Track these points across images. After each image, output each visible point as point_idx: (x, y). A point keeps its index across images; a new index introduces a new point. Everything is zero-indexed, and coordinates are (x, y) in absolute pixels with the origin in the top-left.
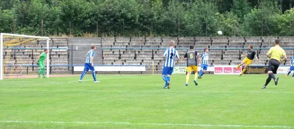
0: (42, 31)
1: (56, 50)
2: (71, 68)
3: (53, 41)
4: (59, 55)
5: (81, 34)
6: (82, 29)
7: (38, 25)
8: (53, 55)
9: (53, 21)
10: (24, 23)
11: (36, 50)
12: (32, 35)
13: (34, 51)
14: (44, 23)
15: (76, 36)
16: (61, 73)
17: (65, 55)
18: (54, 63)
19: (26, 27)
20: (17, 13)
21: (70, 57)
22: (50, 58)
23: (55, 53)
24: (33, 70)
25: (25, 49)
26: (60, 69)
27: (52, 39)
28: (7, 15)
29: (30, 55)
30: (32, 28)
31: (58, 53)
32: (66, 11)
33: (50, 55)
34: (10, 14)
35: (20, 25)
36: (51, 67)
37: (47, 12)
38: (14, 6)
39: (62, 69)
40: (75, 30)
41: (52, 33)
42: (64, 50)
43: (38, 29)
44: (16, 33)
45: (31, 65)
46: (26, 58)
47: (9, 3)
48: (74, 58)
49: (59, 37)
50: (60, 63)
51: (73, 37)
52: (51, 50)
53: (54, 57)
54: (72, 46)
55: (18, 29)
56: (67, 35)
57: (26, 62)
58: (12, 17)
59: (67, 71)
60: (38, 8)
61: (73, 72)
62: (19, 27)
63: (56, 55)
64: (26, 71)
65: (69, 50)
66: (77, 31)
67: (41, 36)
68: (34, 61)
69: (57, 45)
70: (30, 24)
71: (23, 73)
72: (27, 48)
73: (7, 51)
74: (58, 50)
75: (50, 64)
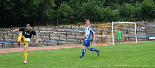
0: (132, 20)
1: (139, 29)
2: (147, 38)
3: (138, 25)
4: (141, 32)
5: (152, 20)
6: (152, 18)
7: (130, 17)
8: (138, 32)
9: (137, 14)
10: (123, 16)
11: (129, 29)
12: (127, 22)
13: (128, 30)
14: (133, 16)
15: (149, 21)
16: (143, 40)
17: (144, 31)
18: (139, 36)
19: (124, 18)
20: (119, 12)
21: (147, 32)
22: (137, 33)
23: (139, 31)
24: (128, 39)
25: (124, 29)
26: (142, 38)
27: (137, 23)
28: (114, 13)
29: (126, 32)
30: (127, 19)
31: (141, 31)
32: (143, 9)
33: (137, 31)
34: (115, 12)
35: (121, 17)
36: (137, 38)
37: (134, 10)
38: (117, 8)
39: (143, 38)
40: (149, 18)
41: (137, 21)
42: (144, 29)
43: (130, 19)
44: (119, 21)
45: (127, 37)
46: (124, 34)
47: (115, 7)
48: (149, 32)
49: (140, 22)
50: (142, 35)
51: (148, 22)
52: (137, 29)
53: (139, 32)
54: (148, 26)
55: (120, 19)
56: (144, 21)
57: (124, 36)
58: (116, 13)
59: (145, 39)
60: (129, 8)
61: (149, 40)
62: (120, 18)
63: (140, 31)
64: (125, 40)
65: (146, 29)
66: (150, 19)
67: (131, 22)
68: (128, 35)
69: (140, 26)
70: (126, 17)
71: (124, 41)
72: (125, 28)
73: (115, 30)
74: (140, 29)
75: (137, 36)
